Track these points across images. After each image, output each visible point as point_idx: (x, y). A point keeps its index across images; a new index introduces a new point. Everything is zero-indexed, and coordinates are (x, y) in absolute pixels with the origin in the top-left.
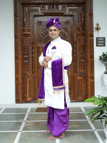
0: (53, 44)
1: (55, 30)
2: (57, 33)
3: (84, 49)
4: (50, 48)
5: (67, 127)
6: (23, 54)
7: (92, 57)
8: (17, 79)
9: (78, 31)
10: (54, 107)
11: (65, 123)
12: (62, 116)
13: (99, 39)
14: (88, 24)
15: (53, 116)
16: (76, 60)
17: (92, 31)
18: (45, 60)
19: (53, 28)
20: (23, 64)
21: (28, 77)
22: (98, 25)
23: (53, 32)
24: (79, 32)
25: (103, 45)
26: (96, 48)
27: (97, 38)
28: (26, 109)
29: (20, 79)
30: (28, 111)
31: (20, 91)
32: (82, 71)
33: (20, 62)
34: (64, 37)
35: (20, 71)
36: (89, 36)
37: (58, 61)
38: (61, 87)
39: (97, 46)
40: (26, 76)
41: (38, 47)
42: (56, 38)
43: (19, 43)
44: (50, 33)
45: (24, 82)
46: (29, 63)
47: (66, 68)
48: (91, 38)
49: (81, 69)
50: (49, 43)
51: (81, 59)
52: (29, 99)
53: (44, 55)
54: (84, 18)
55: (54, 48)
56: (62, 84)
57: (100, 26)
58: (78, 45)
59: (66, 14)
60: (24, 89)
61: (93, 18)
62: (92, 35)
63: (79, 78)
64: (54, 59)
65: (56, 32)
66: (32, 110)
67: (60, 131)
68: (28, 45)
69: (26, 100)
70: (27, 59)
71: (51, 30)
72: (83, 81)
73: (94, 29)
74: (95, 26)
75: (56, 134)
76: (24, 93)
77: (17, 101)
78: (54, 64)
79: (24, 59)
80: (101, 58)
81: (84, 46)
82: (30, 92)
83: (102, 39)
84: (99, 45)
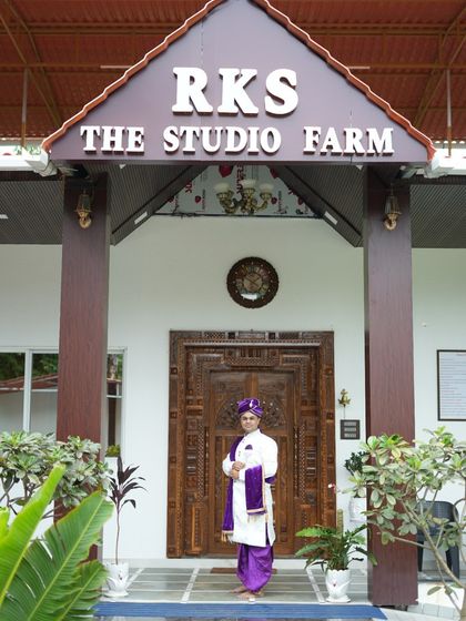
0: (247, 440)
1: (251, 418)
2: (255, 422)
3: (316, 444)
4: (241, 447)
5: (269, 577)
6: (186, 453)
7: (332, 461)
8: (171, 505)
9: (302, 404)
10: (249, 543)
11: (266, 570)
12: (262, 558)
13: (346, 424)
14: (322, 392)
15: (248, 561)
16: (298, 468)
17: (332, 406)
18: (234, 467)
19: (248, 414)
20: (186, 473)
21: (195, 501)
22: (343, 393)
23: (249, 421)
24: (305, 408)
25: (355, 436)
26: (339, 442)
27: (342, 422)
28: (191, 571)
29: (178, 505)
30: (194, 577)
31: (178, 532)
32: (310, 491)
33: (179, 468)
34: (265, 428)
35: (179, 489)
36: (324, 417)
37: (255, 469)
38: (260, 510)
39: (343, 437)
40: (191, 500)
41: (217, 439)
42: (252, 431)
43: (179, 429)
44: (244, 422)
45: (186, 513)
46: (196, 470)
47: (268, 480)
48: (329, 421)
49: (309, 487)
50: (241, 438)
51: (309, 466)
52: (196, 549)
53: (233, 458)
54: (316, 378)
55: (249, 447)
56: (261, 506)
57: (348, 396)
58: (302, 433)
59: (277, 368)
60: (186, 526)
61: (333, 374)
62: (332, 416)
63: (305, 506)
64: (251, 465)
65: (253, 422)
66: (201, 571)
67: (258, 584)
68: (196, 433)
69: (189, 552)
70: (194, 462)
71: (246, 419)
72: (313, 514)
73: (337, 403)
74: (338, 396)
75: (253, 587)
76: (186, 536)
77: (171, 553)
78: (248, 473)
79: (187, 462)
80: (347, 464)
81: (316, 438)
82: (198, 534)
83: (354, 424)
84: (346, 435)
